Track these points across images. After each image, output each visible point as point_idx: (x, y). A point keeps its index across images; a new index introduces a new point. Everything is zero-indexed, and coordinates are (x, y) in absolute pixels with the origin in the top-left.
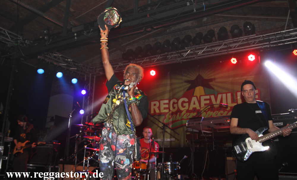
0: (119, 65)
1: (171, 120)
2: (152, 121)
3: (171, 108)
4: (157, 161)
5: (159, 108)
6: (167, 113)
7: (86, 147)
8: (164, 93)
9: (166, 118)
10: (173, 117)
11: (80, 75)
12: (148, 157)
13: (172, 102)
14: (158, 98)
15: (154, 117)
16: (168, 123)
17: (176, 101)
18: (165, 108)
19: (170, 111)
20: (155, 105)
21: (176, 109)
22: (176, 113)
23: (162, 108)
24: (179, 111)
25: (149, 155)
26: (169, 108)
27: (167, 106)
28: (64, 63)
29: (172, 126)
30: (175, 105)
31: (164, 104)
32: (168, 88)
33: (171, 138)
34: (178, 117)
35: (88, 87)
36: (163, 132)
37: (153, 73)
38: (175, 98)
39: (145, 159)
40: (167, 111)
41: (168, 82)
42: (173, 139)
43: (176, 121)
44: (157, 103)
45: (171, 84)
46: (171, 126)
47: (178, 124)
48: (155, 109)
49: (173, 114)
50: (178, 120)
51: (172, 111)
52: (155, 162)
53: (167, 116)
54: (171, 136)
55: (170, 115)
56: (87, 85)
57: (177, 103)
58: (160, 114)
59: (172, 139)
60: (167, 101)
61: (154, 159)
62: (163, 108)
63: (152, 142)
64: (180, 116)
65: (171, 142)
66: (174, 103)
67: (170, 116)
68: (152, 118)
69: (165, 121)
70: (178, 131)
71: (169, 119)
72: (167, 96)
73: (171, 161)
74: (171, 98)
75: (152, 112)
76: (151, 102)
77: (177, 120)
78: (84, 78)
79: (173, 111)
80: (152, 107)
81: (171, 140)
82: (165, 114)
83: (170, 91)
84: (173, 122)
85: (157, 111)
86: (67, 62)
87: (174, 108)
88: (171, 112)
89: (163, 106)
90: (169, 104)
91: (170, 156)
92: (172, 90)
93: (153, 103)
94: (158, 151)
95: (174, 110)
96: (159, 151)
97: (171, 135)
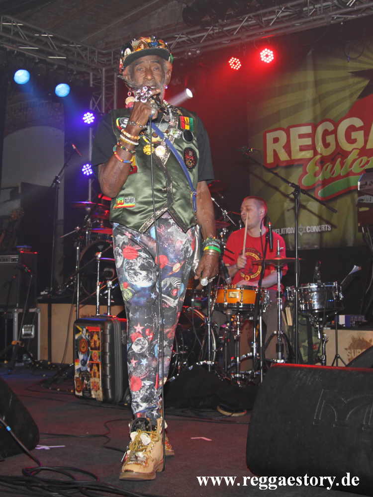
0: (177, 40)
1: (320, 177)
2: (268, 184)
3: (320, 147)
4: (281, 282)
5: (288, 147)
6: (310, 159)
7: (99, 256)
8: (298, 108)
9: (306, 173)
10: (324, 168)
11: (75, 73)
12: (259, 272)
13: (320, 130)
14: (284, 123)
15: (277, 171)
16: (314, 185)
17: (330, 127)
18: (302, 149)
19: (316, 153)
20: (276, 140)
21: (333, 148)
22: (332, 159)
23: (295, 147)
24: (341, 154)
25: (260, 267)
26: (313, 147)
27: (308, 141)
28: (31, 44)
29: (324, 193)
30: (330, 139)
31: (301, 136)
32: (309, 94)
33: (320, 224)
34: (338, 170)
35: (100, 105)
36: (294, 208)
37: (267, 56)
38: (330, 120)
39: (252, 277)
40: (308, 154)
41: (309, 76)
42: (326, 227)
43: (332, 180)
44: (282, 135)
45: (317, 83)
46: (319, 193)
47: (339, 186)
48: (277, 150)
49: (323, 161)
50: (339, 177)
51: (321, 154)
52: (277, 284)
53: (309, 166)
54: (321, 220)
55: (316, 164)
56: (96, 99)
57: (335, 132)
58: (290, 165)
59: (323, 226)
60: (307, 130)
61: (275, 277)
62: (298, 148)
63: (267, 234)
64: (342, 167)
65: (321, 233)
66: (326, 133)
67: (317, 168)
68: (269, 176)
69: (305, 182)
70: (339, 204)
71: (315, 175)
72: (307, 115)
73: (319, 281)
74: (319, 120)
75: (270, 159)
76: (266, 132)
77: (335, 175)
78: (89, 81)
79: (324, 154)
80: (270, 147)
81: (320, 228)
82: (303, 163)
83: (315, 102)
84: (325, 183)
85: (283, 156)
86: (38, 41)
87: (326, 145)
88: (318, 157)
89: (296, 143)
90: (312, 135)
91: (317, 268)
92: (319, 99)
93: (270, 136)
94: (284, 257)
95: (327, 152)
96: (287, 256)
97: (320, 217)
